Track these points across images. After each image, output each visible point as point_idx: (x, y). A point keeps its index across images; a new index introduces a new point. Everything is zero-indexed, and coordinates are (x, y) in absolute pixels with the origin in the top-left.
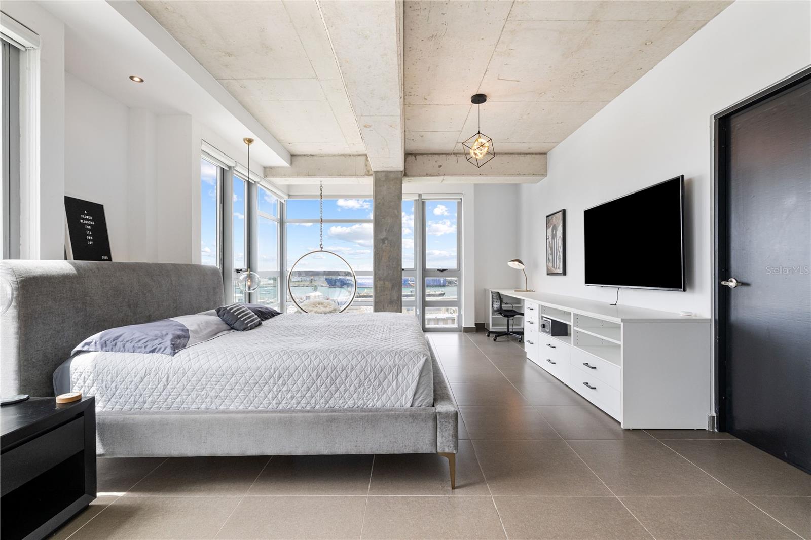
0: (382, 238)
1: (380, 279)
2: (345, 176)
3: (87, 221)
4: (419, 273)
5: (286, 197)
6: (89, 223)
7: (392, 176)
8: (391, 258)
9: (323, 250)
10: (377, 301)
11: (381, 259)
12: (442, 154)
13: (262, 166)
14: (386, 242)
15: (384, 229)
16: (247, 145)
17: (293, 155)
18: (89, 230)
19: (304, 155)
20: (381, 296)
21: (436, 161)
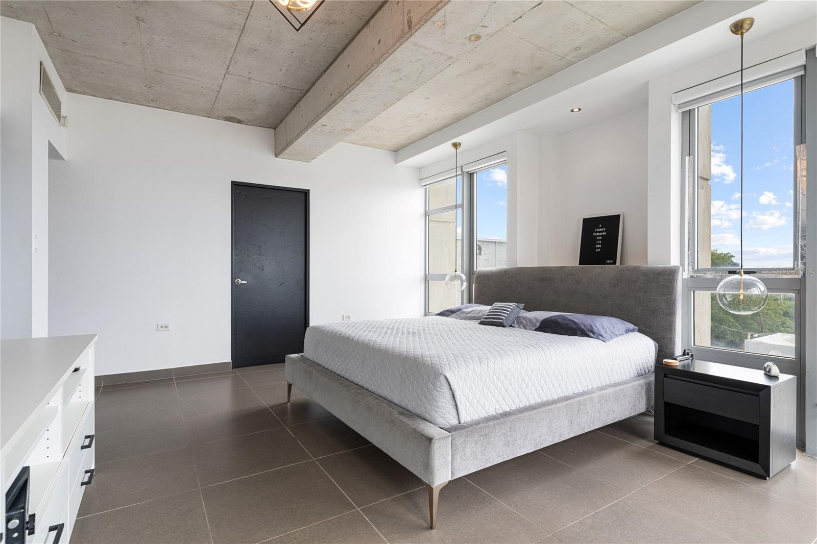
3: (600, 233)
18: (600, 240)
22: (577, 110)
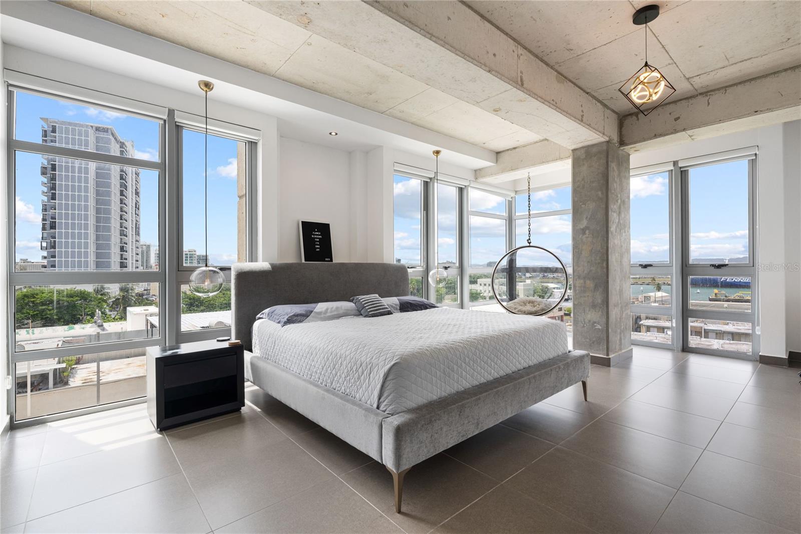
0: (582, 227)
1: (579, 277)
2: (548, 162)
3: (317, 235)
4: (675, 270)
5: (513, 194)
6: (318, 237)
7: (594, 150)
8: (593, 251)
9: (531, 245)
10: (576, 303)
11: (581, 254)
12: (681, 100)
13: (472, 170)
14: (587, 232)
15: (585, 216)
16: (436, 157)
17: (498, 153)
18: (318, 241)
19: (508, 150)
20: (581, 297)
21: (670, 114)
22: (335, 134)
